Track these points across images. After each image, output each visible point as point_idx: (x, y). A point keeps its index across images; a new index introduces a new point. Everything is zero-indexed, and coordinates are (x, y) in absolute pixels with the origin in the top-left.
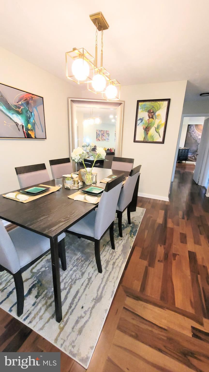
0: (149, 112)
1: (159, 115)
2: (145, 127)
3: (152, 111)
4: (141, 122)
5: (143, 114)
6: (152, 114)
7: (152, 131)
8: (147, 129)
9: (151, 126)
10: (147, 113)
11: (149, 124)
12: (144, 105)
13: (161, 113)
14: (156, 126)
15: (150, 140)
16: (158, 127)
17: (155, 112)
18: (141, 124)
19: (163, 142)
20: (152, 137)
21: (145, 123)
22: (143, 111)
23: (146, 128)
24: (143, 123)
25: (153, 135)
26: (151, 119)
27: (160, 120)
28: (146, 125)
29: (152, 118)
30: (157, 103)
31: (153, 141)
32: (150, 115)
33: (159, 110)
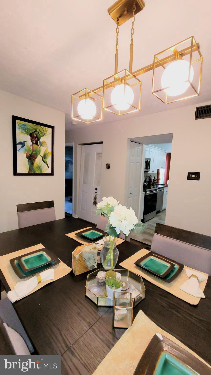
0: (31, 135)
1: (44, 142)
2: (28, 155)
3: (35, 136)
4: (23, 147)
5: (22, 137)
6: (36, 140)
7: (38, 161)
8: (31, 158)
9: (36, 154)
10: (29, 137)
11: (33, 151)
12: (24, 125)
13: (46, 139)
14: (42, 154)
15: (37, 172)
16: (44, 158)
17: (38, 136)
18: (22, 150)
19: (52, 174)
20: (39, 168)
21: (27, 149)
22: (23, 133)
23: (30, 155)
24: (26, 149)
25: (40, 165)
26: (35, 146)
27: (46, 148)
28: (30, 153)
29: (37, 144)
30: (40, 127)
31: (41, 172)
32: (33, 140)
33: (44, 137)
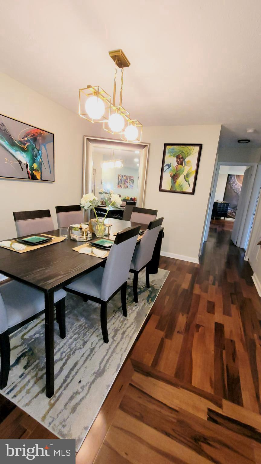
0: (178, 157)
1: (189, 162)
2: (173, 175)
3: (181, 157)
4: (169, 168)
5: (171, 160)
6: (181, 160)
7: (181, 180)
8: (175, 177)
9: (180, 173)
10: (175, 159)
11: (177, 171)
12: (173, 149)
13: (192, 159)
14: (185, 173)
15: (178, 190)
16: (187, 176)
17: (184, 158)
18: (168, 171)
19: (193, 193)
20: (180, 186)
21: (172, 170)
22: (171, 156)
23: (174, 175)
24: (171, 170)
25: (181, 184)
26: (180, 166)
27: (190, 167)
28: (174, 173)
29: (181, 164)
30: (187, 148)
31: (181, 191)
32: (179, 161)
33: (190, 156)
